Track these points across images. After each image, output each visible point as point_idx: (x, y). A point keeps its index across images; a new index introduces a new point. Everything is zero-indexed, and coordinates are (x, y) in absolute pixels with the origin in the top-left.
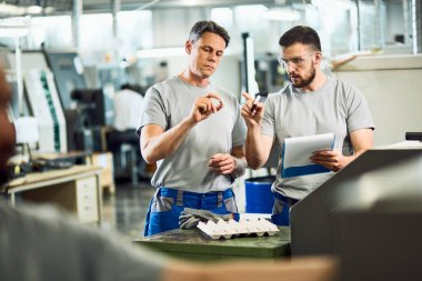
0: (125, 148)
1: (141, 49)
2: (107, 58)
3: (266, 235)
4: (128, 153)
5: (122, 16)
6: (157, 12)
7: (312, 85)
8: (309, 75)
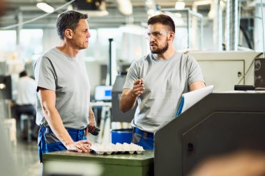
0: (23, 117)
1: (34, 54)
2: (14, 58)
3: (135, 153)
4: (25, 121)
5: (23, 32)
6: (47, 30)
7: (165, 54)
8: (164, 46)
